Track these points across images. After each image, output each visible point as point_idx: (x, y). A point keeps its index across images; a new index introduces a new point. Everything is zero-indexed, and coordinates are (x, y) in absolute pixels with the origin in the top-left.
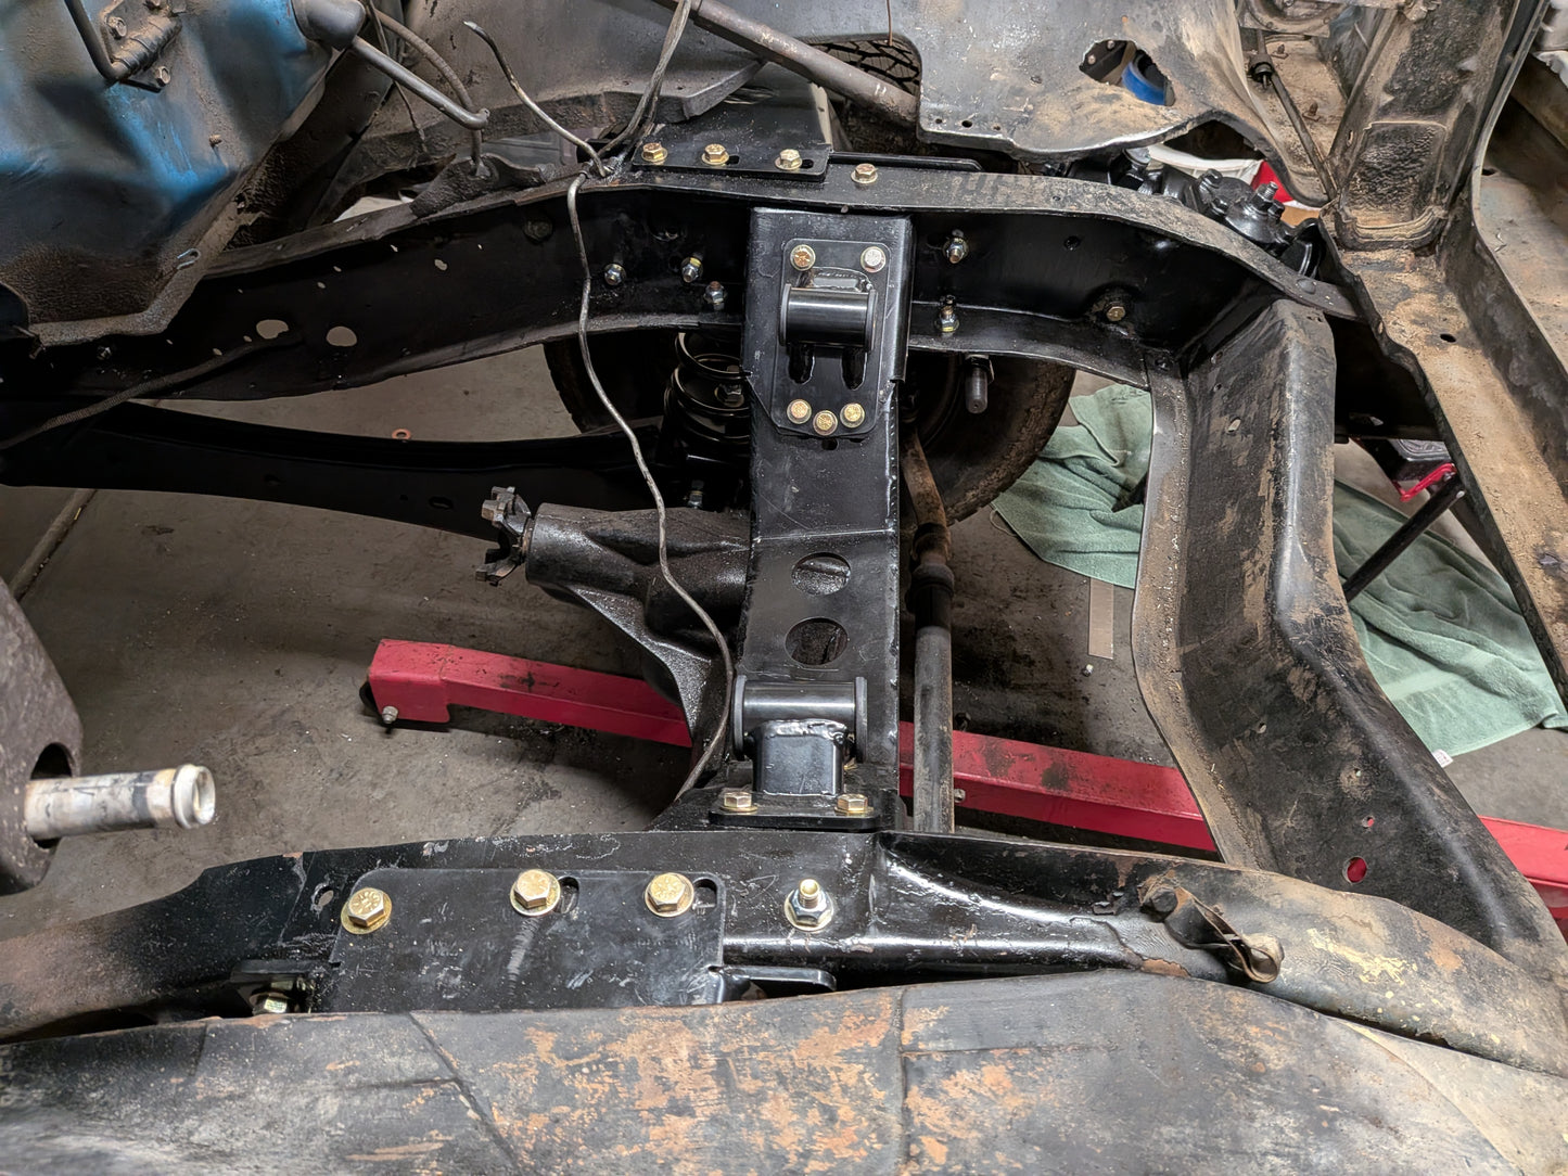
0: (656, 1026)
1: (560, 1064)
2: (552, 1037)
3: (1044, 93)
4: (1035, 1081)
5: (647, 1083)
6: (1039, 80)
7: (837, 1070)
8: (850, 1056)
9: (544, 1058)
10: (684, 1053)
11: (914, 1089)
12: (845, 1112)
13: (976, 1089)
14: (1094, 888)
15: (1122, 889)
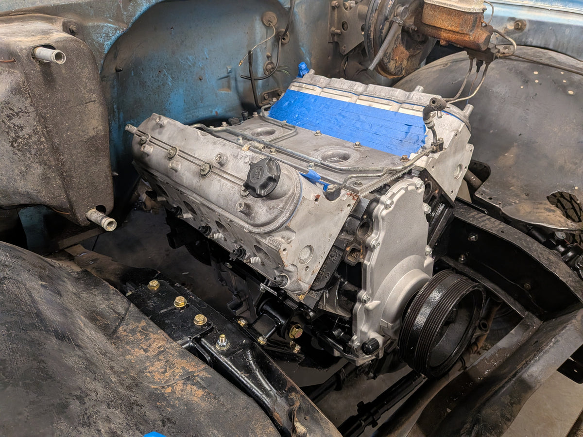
0: (162, 337)
1: (140, 329)
2: (145, 324)
3: (526, 200)
4: (205, 400)
5: (148, 343)
6: (528, 195)
7: (178, 368)
8: (183, 368)
9: (139, 326)
10: (160, 345)
11: (183, 381)
12: (167, 374)
13: (193, 391)
14: (280, 386)
15: (285, 391)
